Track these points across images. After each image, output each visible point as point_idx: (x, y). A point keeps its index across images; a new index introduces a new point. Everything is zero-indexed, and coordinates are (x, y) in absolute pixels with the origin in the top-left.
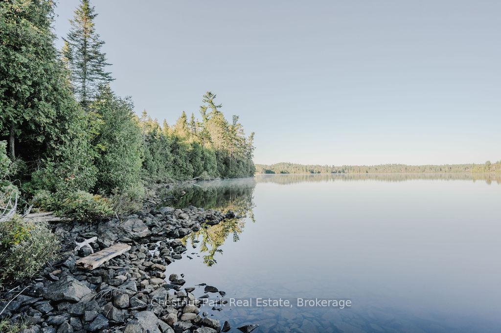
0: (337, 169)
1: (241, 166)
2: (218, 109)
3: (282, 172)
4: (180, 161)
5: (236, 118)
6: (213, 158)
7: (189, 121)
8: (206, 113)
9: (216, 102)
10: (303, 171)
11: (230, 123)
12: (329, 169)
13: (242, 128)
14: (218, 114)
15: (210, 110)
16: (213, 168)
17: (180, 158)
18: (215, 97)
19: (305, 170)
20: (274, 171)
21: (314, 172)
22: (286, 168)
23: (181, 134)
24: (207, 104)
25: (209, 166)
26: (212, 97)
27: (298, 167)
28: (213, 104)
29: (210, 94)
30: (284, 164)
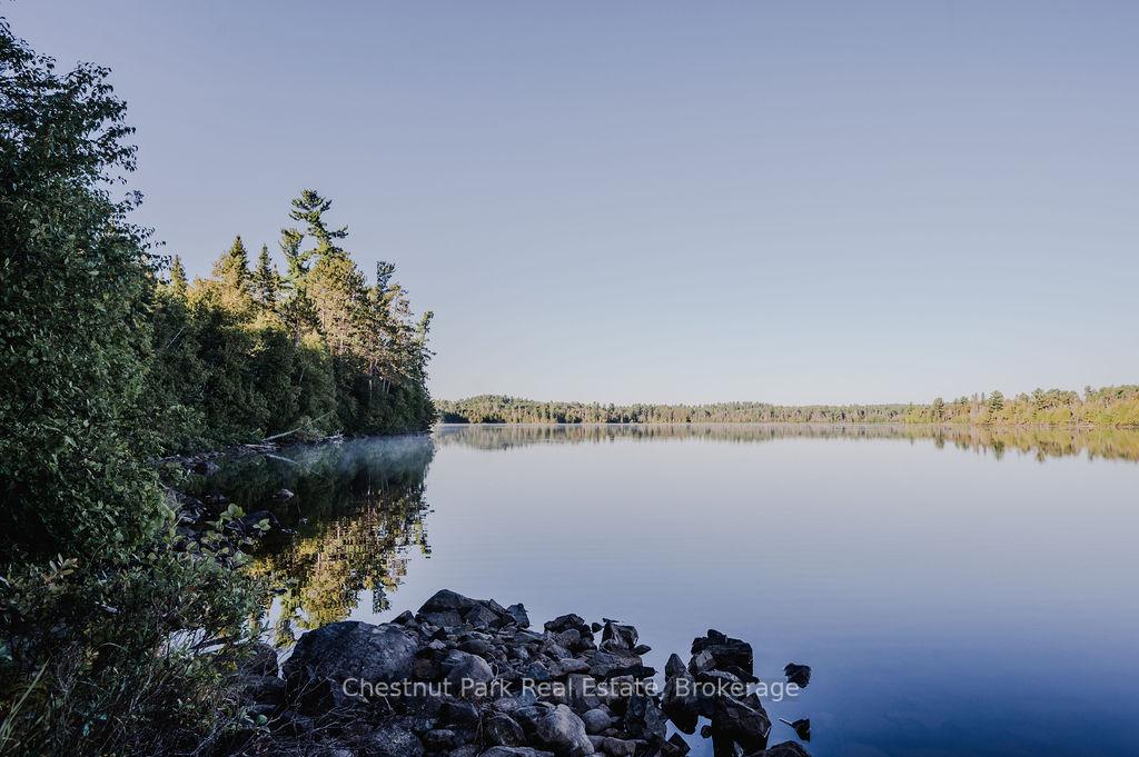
0: (620, 412)
1: (401, 402)
2: (336, 242)
3: (487, 420)
4: (229, 385)
5: (385, 271)
6: (328, 378)
7: (254, 266)
8: (300, 251)
9: (331, 221)
10: (540, 416)
11: (371, 282)
12: (603, 413)
13: (405, 298)
14: (337, 255)
15: (310, 243)
16: (326, 407)
17: (228, 374)
18: (326, 208)
19: (544, 414)
20: (466, 415)
21: (567, 418)
22: (496, 409)
23: (232, 301)
24: (302, 226)
25: (314, 401)
26: (318, 208)
27: (526, 408)
28: (320, 225)
29: (313, 196)
30: (490, 398)
